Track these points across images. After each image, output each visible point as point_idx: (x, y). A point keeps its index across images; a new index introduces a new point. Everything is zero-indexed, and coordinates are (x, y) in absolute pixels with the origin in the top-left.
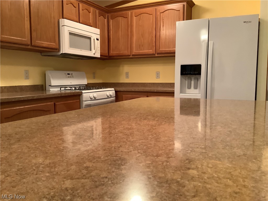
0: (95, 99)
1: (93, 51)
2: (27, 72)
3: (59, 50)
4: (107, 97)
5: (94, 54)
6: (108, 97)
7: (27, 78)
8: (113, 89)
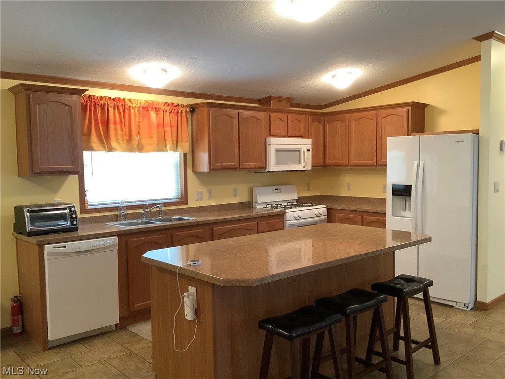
0: (300, 218)
1: (303, 164)
2: (235, 190)
3: (265, 168)
4: (315, 216)
5: (304, 167)
6: (317, 216)
7: (235, 195)
8: (325, 206)
